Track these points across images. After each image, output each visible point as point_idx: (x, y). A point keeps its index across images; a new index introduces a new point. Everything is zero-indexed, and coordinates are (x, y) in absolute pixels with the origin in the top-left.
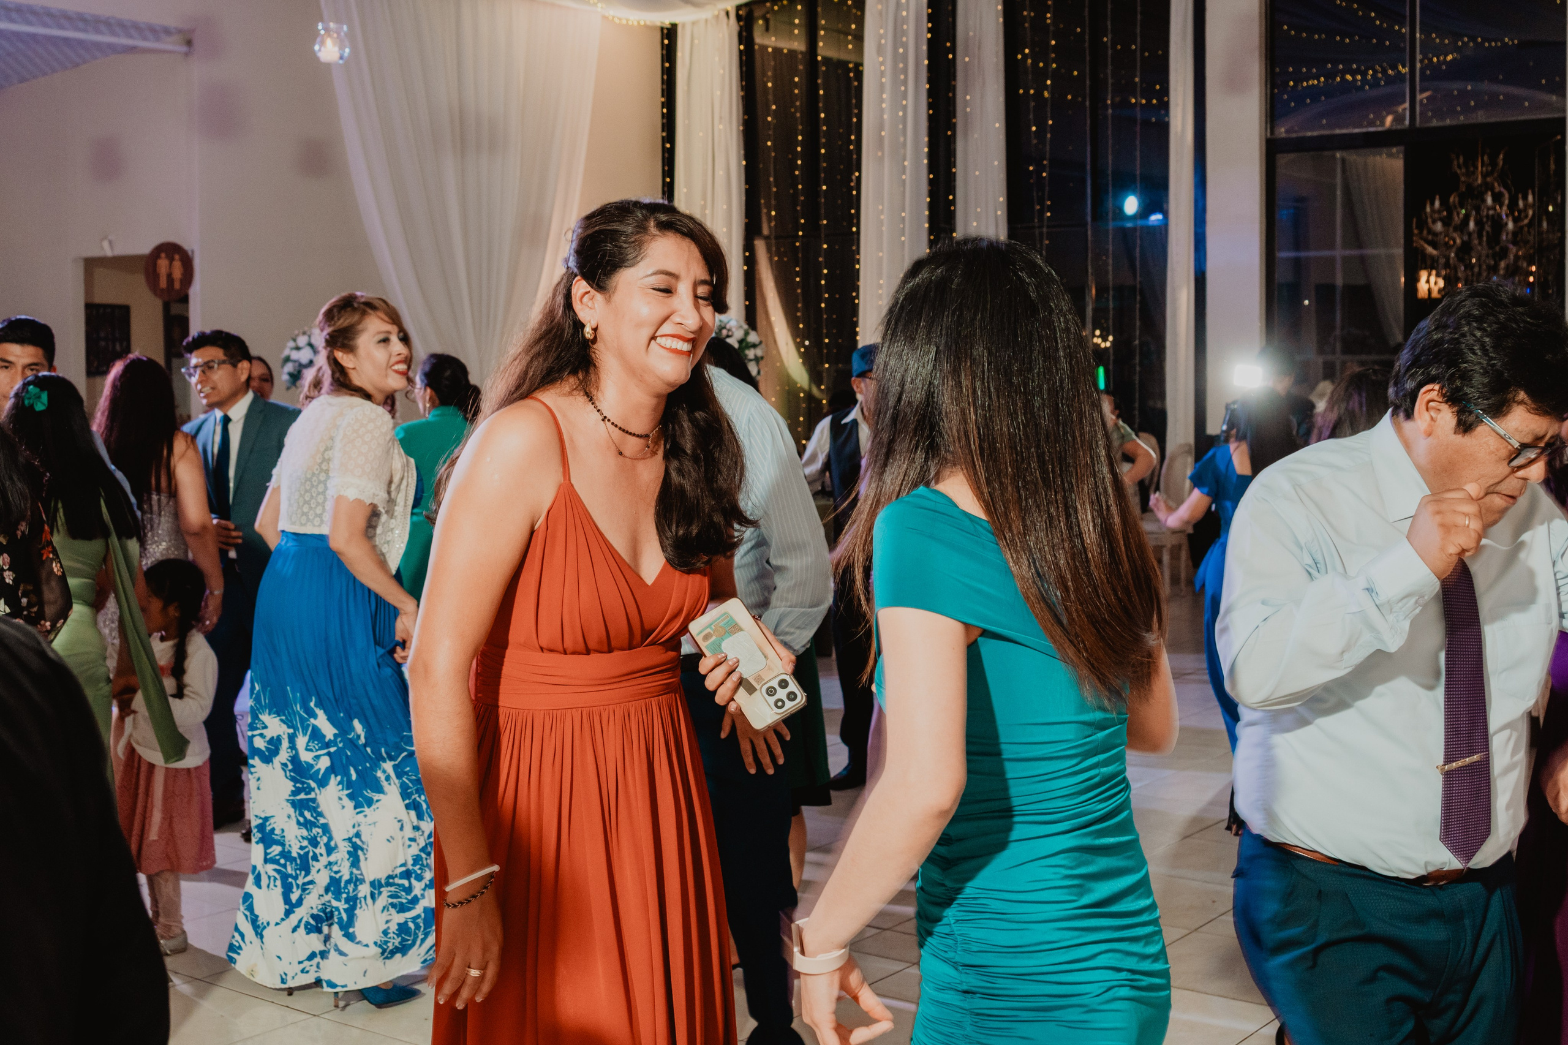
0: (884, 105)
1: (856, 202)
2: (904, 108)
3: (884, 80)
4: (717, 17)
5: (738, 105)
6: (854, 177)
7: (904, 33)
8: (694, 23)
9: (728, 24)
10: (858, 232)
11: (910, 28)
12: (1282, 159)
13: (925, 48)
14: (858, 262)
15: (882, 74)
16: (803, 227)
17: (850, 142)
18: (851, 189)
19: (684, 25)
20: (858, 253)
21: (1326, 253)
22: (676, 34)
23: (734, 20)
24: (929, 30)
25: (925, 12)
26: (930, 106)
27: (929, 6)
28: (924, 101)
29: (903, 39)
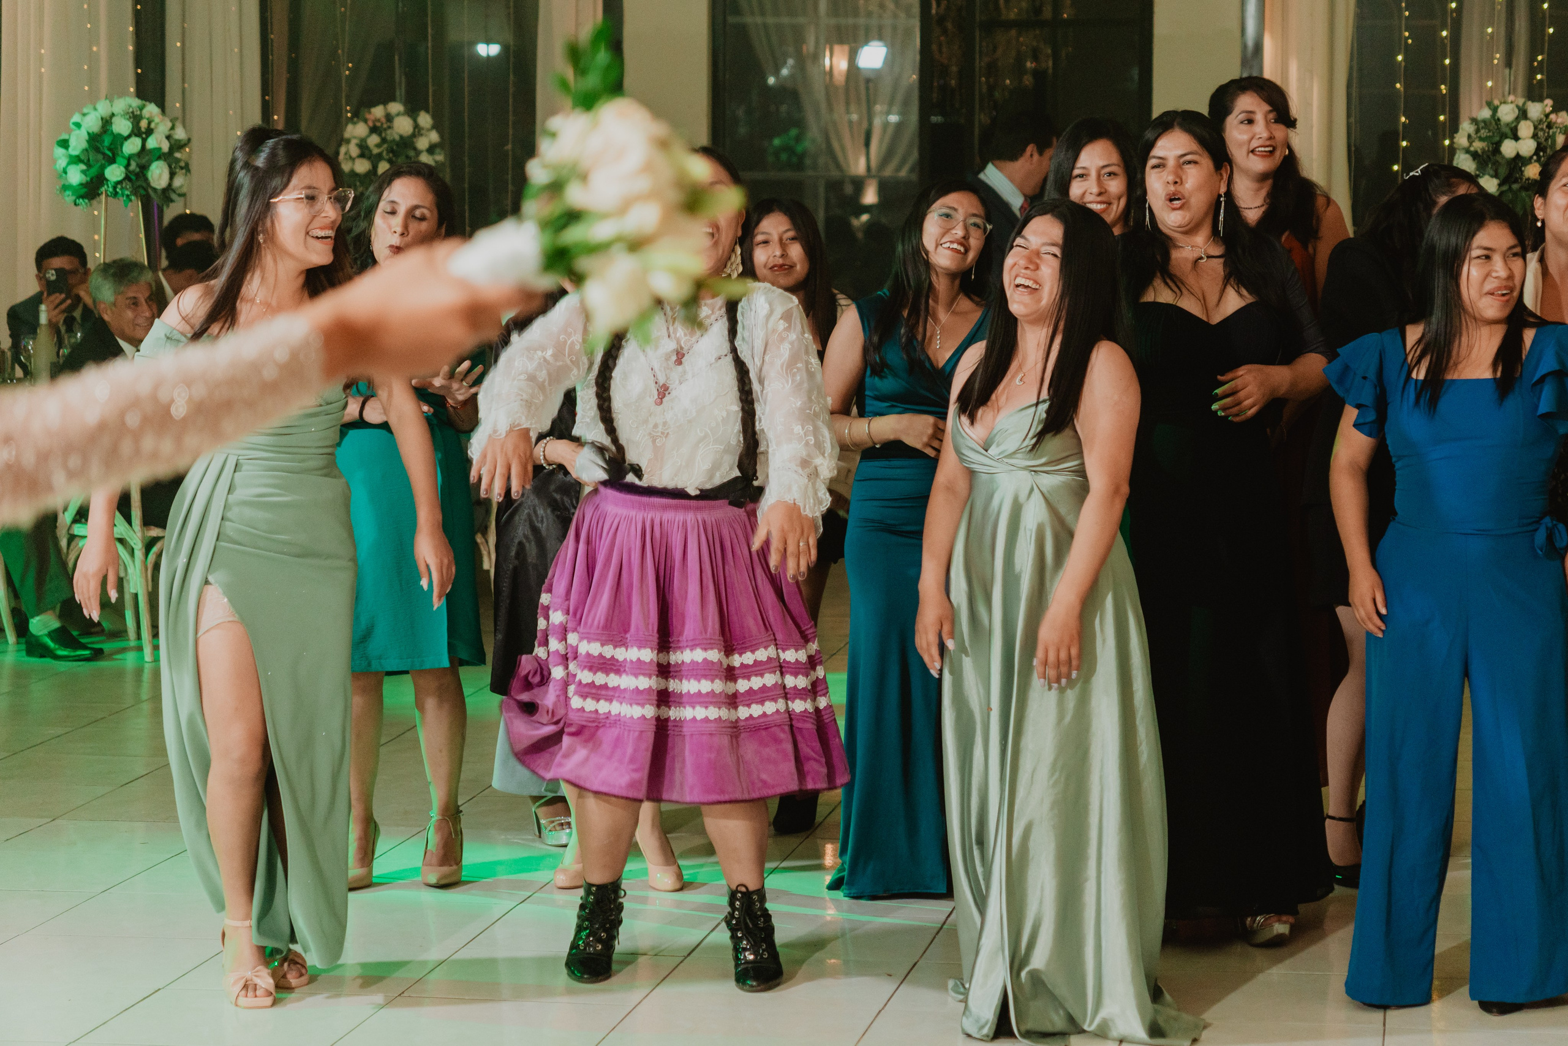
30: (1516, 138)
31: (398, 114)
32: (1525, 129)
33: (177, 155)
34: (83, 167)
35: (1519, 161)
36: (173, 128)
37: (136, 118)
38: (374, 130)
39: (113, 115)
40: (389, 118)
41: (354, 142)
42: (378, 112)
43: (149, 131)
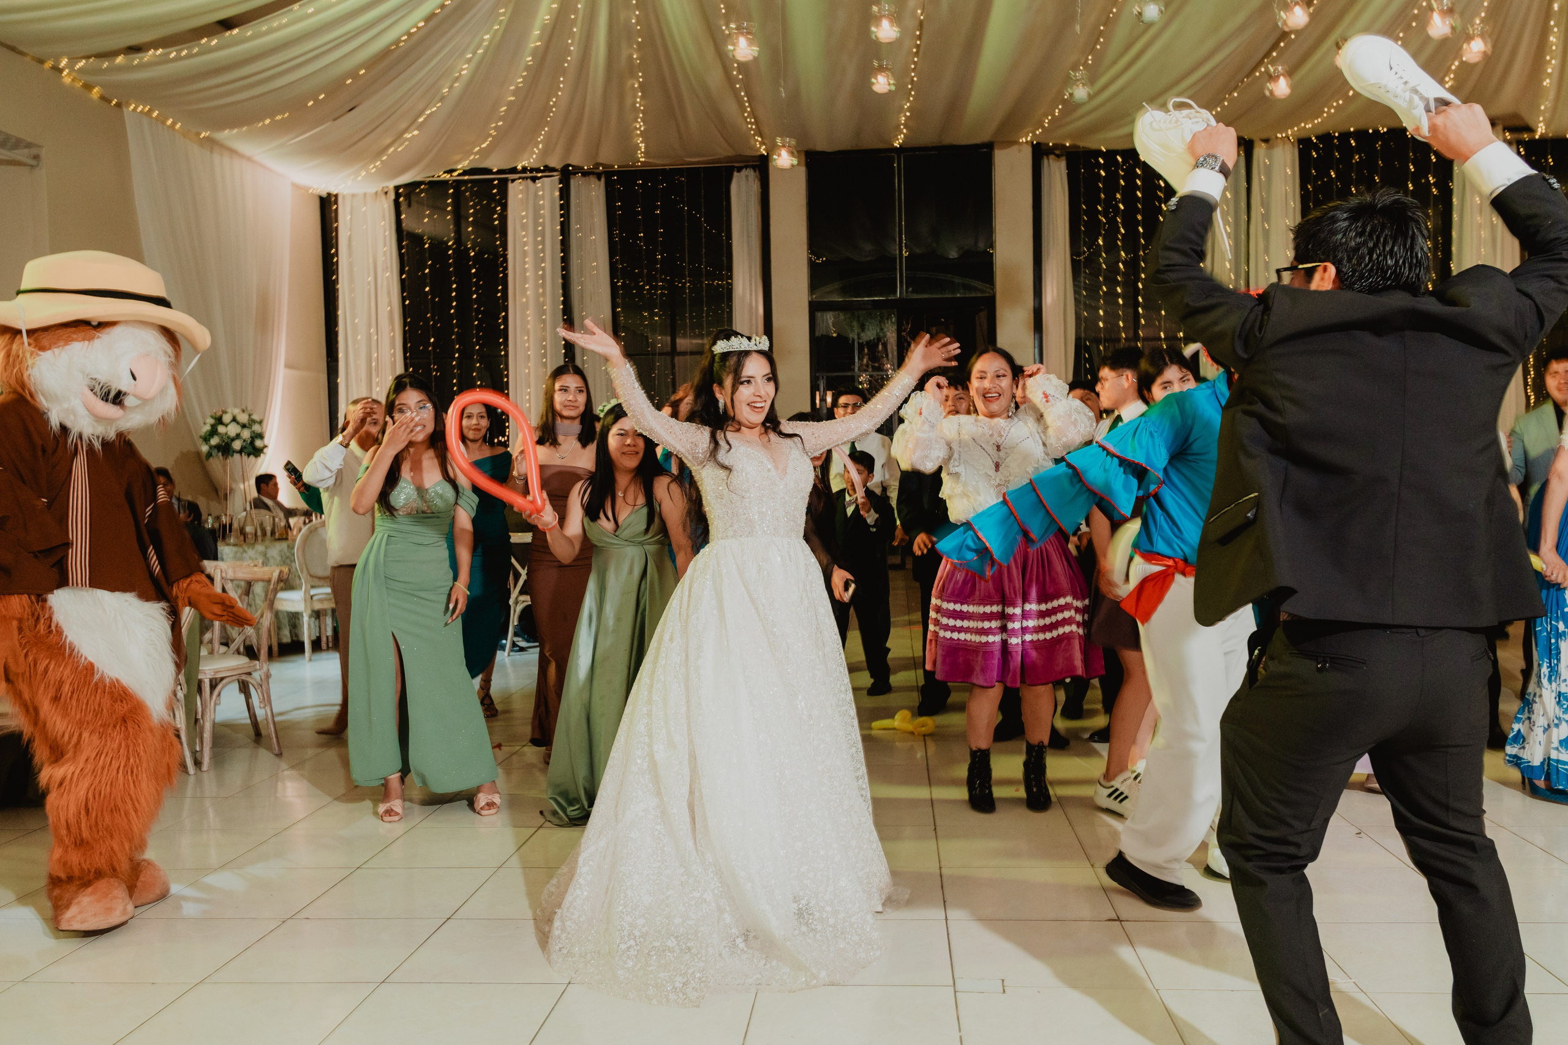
0: (527, 266)
1: (505, 334)
2: (543, 269)
3: (526, 248)
4: (376, 193)
6: (501, 316)
7: (542, 216)
8: (353, 196)
9: (386, 200)
10: (507, 355)
11: (545, 212)
12: (819, 315)
13: (559, 227)
14: (507, 376)
15: (525, 244)
16: (458, 351)
17: (498, 291)
18: (500, 325)
19: (344, 197)
20: (507, 369)
21: (849, 374)
22: (336, 202)
23: (392, 196)
24: (562, 216)
25: (558, 203)
26: (563, 269)
27: (561, 198)
28: (559, 265)
29: (541, 220)
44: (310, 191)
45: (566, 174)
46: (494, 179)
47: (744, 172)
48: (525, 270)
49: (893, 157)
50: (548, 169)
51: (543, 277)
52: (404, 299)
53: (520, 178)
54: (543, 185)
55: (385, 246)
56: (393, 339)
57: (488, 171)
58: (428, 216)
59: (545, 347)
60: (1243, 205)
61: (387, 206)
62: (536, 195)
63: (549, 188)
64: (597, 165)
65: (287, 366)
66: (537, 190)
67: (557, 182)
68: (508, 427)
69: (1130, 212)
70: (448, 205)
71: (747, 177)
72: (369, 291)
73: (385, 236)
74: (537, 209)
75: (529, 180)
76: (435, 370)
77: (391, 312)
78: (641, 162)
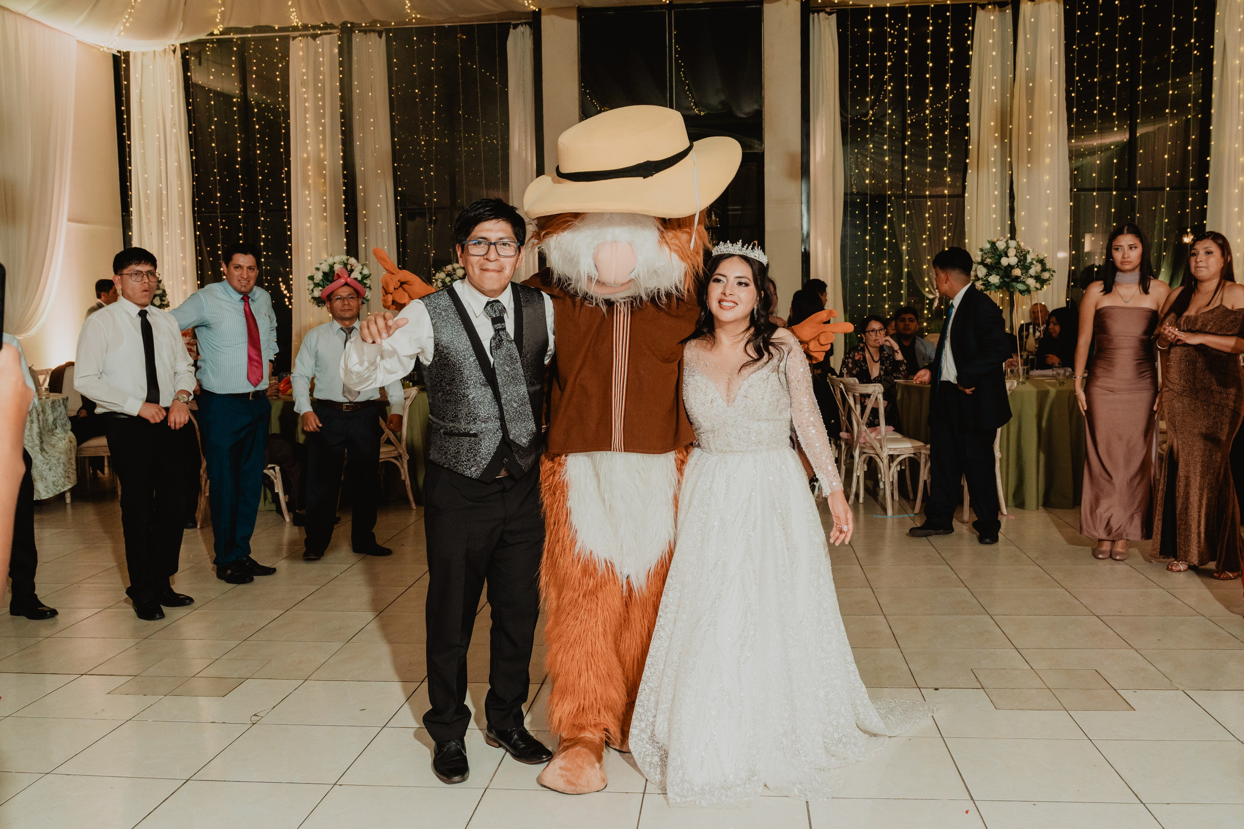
0: (307, 122)
1: (287, 189)
2: (324, 125)
3: (307, 104)
4: (165, 50)
5: (185, 116)
6: (284, 171)
7: (320, 73)
8: (143, 54)
9: (174, 57)
10: (290, 210)
11: (325, 69)
13: (337, 84)
14: (290, 230)
15: (306, 100)
16: (244, 205)
17: (281, 147)
18: (282, 179)
19: (135, 56)
20: (290, 224)
22: (127, 61)
23: (179, 53)
24: (341, 72)
25: (337, 59)
26: (343, 124)
27: (341, 54)
28: (338, 121)
29: (321, 77)
30: (1008, 257)
31: (458, 268)
32: (1012, 252)
33: (365, 281)
34: (320, 288)
35: (1010, 267)
36: (362, 269)
37: (345, 265)
38: (448, 275)
39: (335, 263)
40: (454, 270)
41: (440, 280)
42: (449, 268)
43: (352, 271)
44: (102, 50)
45: (347, 32)
46: (276, 37)
47: (521, 29)
48: (306, 126)
49: (665, 12)
50: (327, 26)
51: (323, 133)
52: (192, 154)
53: (300, 36)
54: (323, 43)
55: (173, 103)
56: (182, 193)
57: (270, 29)
58: (213, 74)
59: (325, 202)
60: (1010, 63)
61: (175, 63)
62: (316, 52)
63: (329, 45)
64: (375, 22)
65: (70, 220)
66: (317, 46)
67: (337, 39)
68: (291, 279)
69: (898, 70)
70: (233, 62)
71: (523, 33)
72: (159, 145)
73: (173, 94)
74: (317, 65)
75: (309, 37)
76: (222, 224)
77: (180, 167)
78: (416, 18)
